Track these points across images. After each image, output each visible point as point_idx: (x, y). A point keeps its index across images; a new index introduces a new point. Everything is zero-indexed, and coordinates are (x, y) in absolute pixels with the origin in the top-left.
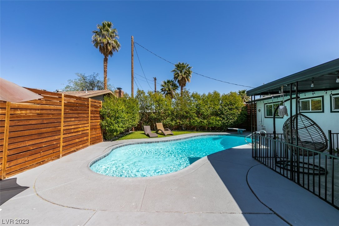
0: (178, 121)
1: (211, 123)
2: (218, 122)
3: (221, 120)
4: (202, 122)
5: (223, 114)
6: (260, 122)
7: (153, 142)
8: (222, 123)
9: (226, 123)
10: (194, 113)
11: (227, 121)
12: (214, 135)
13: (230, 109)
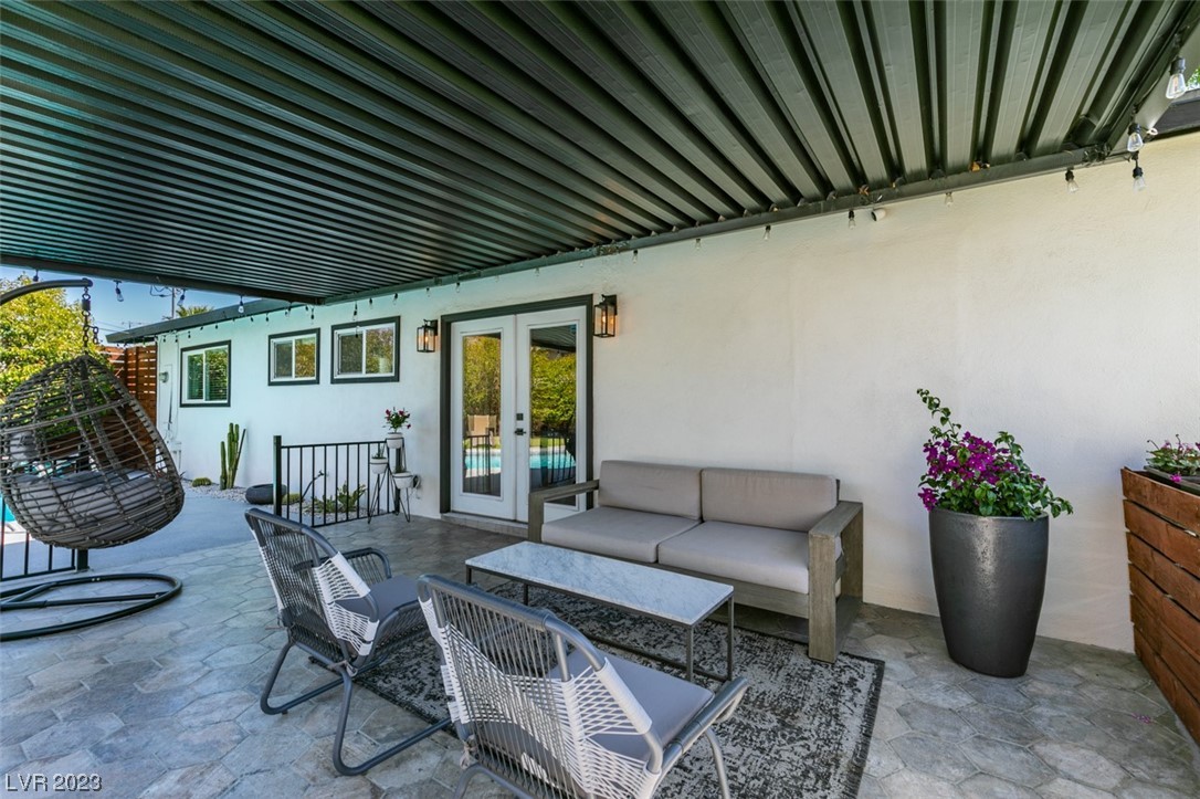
6: (165, 423)
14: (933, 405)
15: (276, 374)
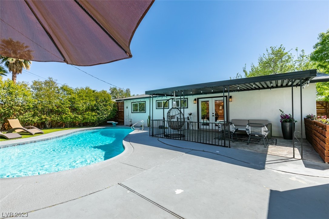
0: (43, 117)
1: (86, 118)
2: (93, 117)
3: (96, 116)
4: (76, 117)
5: (98, 110)
6: (127, 116)
7: (27, 143)
8: (97, 118)
9: (100, 118)
10: (67, 107)
11: (102, 116)
12: (92, 129)
13: (105, 105)
14: (281, 111)
15: (158, 107)
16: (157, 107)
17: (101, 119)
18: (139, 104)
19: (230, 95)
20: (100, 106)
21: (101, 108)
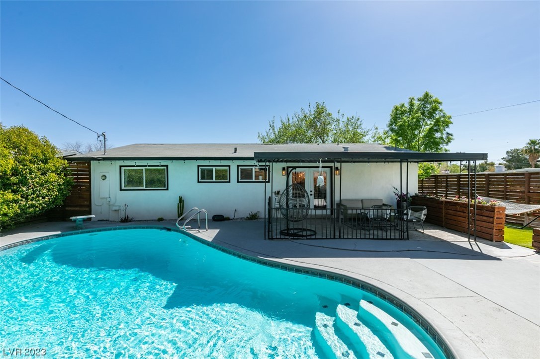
2: (8, 206)
5: (25, 184)
6: (103, 198)
8: (19, 208)
9: (30, 207)
11: (34, 202)
15: (202, 179)
16: (200, 179)
17: (32, 209)
18: (146, 170)
19: (336, 166)
20: (30, 173)
21: (32, 178)
